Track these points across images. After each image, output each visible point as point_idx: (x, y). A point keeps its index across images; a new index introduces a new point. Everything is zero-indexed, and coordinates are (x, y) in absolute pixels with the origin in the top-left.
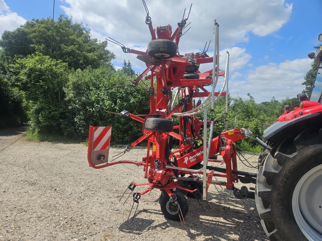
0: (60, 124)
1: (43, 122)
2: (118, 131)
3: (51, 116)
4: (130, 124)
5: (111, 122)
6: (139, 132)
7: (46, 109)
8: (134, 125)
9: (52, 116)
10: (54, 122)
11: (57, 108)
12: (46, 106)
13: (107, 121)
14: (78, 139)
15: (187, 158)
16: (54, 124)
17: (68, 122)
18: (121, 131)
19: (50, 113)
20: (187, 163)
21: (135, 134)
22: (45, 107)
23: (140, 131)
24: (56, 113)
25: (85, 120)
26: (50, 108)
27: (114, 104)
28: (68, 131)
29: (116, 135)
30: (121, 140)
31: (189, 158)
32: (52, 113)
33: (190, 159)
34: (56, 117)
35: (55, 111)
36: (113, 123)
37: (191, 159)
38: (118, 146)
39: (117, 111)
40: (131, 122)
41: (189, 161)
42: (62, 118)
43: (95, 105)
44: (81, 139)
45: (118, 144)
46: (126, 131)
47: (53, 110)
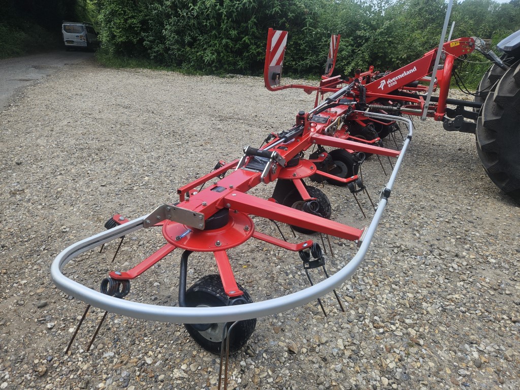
0: (142, 40)
1: (120, 37)
2: (228, 52)
3: (127, 25)
4: (245, 41)
5: (216, 36)
6: (259, 53)
7: (120, 14)
8: (250, 42)
9: (130, 26)
10: (133, 37)
11: (134, 12)
12: (119, 8)
13: (209, 34)
14: (171, 65)
15: (384, 81)
16: (135, 40)
17: (153, 37)
18: (232, 52)
19: (126, 20)
20: (383, 89)
21: (252, 58)
22: (118, 11)
23: (262, 53)
24: (135, 21)
25: (178, 32)
26: (125, 12)
27: (220, 5)
28: (155, 52)
29: (225, 58)
30: (232, 68)
31: (386, 81)
32: (129, 21)
33: (388, 83)
34: (136, 29)
35: (133, 17)
36: (219, 38)
37: (390, 83)
38: (228, 76)
39: (225, 16)
40: (247, 37)
41: (386, 86)
42: (145, 31)
43: (191, 6)
44: (175, 65)
45: (228, 74)
46: (239, 53)
47: (130, 15)
